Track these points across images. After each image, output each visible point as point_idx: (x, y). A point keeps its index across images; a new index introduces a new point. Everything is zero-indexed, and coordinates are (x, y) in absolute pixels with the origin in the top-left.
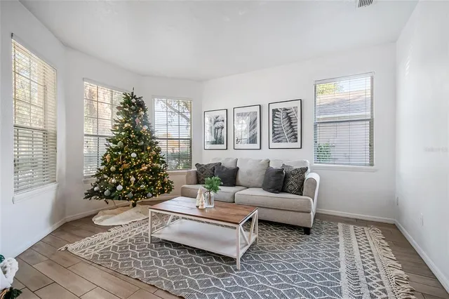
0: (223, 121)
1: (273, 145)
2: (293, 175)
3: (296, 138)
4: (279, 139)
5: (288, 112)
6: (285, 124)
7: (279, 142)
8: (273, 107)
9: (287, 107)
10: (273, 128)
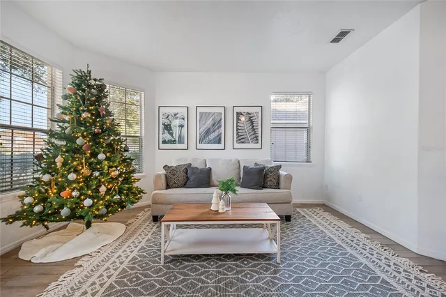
0: (183, 119)
1: (237, 145)
2: (271, 172)
3: (258, 140)
4: (243, 140)
5: (251, 116)
6: (247, 126)
7: (243, 142)
8: (237, 110)
9: (250, 112)
10: (237, 129)
